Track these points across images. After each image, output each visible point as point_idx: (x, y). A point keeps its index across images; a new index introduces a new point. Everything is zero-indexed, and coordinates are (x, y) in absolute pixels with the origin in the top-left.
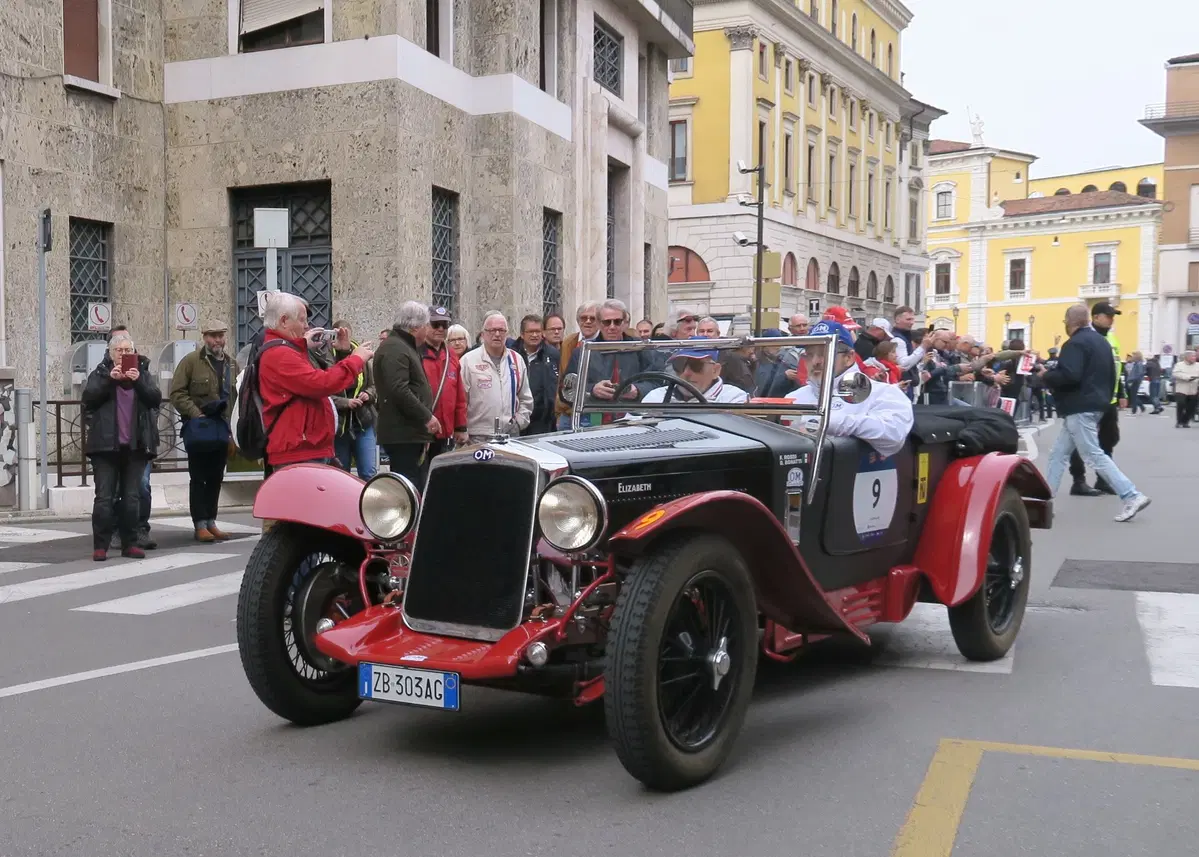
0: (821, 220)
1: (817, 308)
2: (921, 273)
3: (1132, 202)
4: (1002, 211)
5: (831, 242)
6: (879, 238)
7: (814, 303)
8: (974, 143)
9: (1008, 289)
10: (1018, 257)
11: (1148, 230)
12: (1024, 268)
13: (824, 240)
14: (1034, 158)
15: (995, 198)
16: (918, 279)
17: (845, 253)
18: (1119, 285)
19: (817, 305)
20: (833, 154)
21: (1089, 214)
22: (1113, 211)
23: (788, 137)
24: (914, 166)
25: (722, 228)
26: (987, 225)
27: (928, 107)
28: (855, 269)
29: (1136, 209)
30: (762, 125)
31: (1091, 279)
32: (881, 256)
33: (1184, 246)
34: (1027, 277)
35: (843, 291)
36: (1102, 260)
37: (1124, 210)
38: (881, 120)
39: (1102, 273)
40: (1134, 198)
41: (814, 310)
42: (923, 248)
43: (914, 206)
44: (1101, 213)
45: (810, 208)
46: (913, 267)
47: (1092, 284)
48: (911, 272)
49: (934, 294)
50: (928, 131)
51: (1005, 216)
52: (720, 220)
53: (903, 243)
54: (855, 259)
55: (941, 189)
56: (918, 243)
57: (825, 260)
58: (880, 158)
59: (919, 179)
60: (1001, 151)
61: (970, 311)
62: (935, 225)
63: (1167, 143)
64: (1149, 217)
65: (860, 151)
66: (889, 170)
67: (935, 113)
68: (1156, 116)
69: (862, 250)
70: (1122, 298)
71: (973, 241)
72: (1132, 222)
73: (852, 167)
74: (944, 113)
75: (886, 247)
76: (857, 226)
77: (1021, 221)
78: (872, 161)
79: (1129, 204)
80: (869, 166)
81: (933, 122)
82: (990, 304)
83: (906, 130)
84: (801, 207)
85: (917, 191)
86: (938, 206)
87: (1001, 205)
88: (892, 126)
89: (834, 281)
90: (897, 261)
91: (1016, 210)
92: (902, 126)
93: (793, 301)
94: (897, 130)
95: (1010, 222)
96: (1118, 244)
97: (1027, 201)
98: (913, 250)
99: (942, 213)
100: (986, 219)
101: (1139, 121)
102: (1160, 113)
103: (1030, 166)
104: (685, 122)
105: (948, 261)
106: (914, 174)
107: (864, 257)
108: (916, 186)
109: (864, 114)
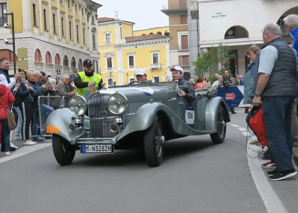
0: (59, 40)
1: (60, 72)
2: (98, 60)
3: (163, 37)
4: (125, 41)
5: (64, 48)
6: (82, 48)
7: (58, 70)
8: (116, 19)
9: (129, 66)
10: (131, 55)
11: (167, 46)
12: (133, 59)
13: (61, 47)
14: (134, 23)
15: (123, 36)
16: (97, 62)
17: (70, 52)
18: (161, 64)
19: (59, 70)
20: (63, 17)
21: (151, 41)
22: (157, 40)
23: (45, 10)
24: (93, 23)
25: (21, 42)
26: (121, 45)
27: (96, 3)
28: (73, 58)
29: (164, 40)
30: (34, 5)
31: (153, 62)
32: (83, 54)
33: (177, 51)
34: (134, 62)
35: (70, 66)
36: (155, 56)
37: (160, 40)
38: (80, 7)
39: (155, 60)
40: (163, 36)
41: (59, 72)
42: (98, 52)
43: (94, 37)
44: (154, 41)
45: (55, 36)
46: (95, 58)
47: (153, 63)
48: (94, 59)
49: (107, 68)
50: (97, 12)
51: (126, 42)
52: (21, 40)
53: (91, 50)
54: (73, 54)
55: (107, 33)
56: (96, 50)
57: (62, 54)
58: (81, 20)
59: (95, 28)
60: (124, 21)
61: (118, 73)
62: (106, 45)
63: (169, 17)
64: (167, 42)
65: (73, 17)
66: (84, 24)
67: (99, 6)
68: (165, 9)
69: (76, 51)
70: (162, 68)
71: (117, 50)
72: (163, 44)
73: (70, 22)
74: (102, 6)
75: (85, 51)
76: (74, 43)
77: (131, 43)
78: (77, 21)
79: (162, 38)
80: (77, 22)
81: (98, 9)
82: (124, 71)
83: (89, 11)
84: (51, 35)
85: (95, 32)
86: (106, 39)
87: (125, 38)
88: (84, 9)
89: (66, 62)
90: (89, 55)
91: (130, 40)
92: (88, 9)
93: (51, 69)
94: (86, 11)
95: (128, 44)
96: (159, 51)
97: (133, 37)
98: (94, 52)
99: (108, 41)
100: (121, 43)
101: (161, 10)
102: (167, 8)
103: (133, 26)
104: (6, 3)
105: (111, 57)
106: (93, 26)
107: (76, 54)
108: (94, 30)
109: (73, 4)
